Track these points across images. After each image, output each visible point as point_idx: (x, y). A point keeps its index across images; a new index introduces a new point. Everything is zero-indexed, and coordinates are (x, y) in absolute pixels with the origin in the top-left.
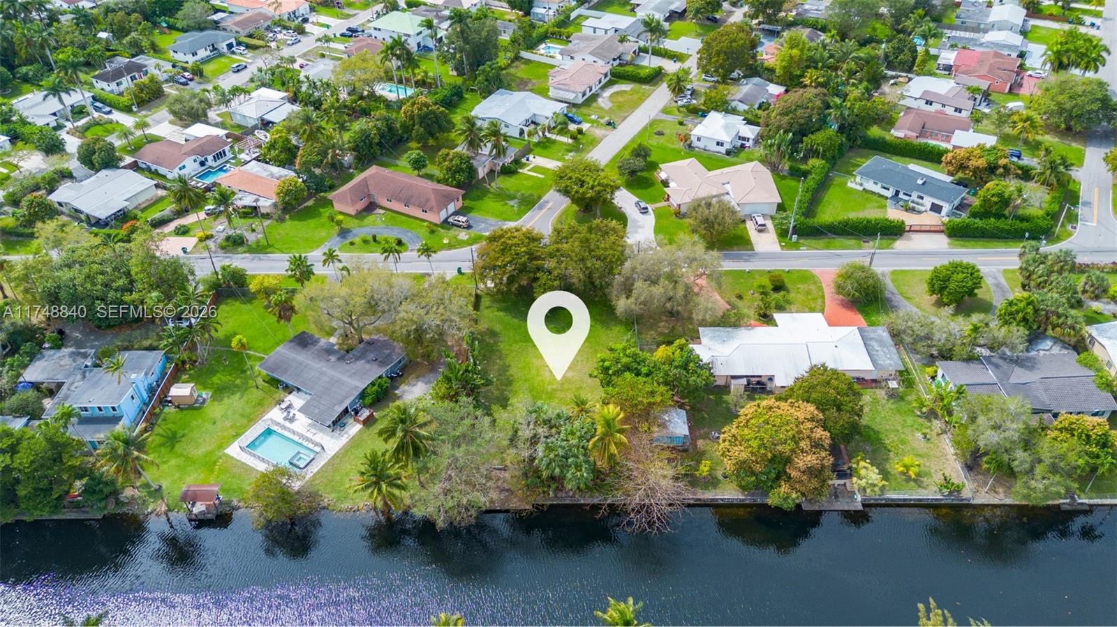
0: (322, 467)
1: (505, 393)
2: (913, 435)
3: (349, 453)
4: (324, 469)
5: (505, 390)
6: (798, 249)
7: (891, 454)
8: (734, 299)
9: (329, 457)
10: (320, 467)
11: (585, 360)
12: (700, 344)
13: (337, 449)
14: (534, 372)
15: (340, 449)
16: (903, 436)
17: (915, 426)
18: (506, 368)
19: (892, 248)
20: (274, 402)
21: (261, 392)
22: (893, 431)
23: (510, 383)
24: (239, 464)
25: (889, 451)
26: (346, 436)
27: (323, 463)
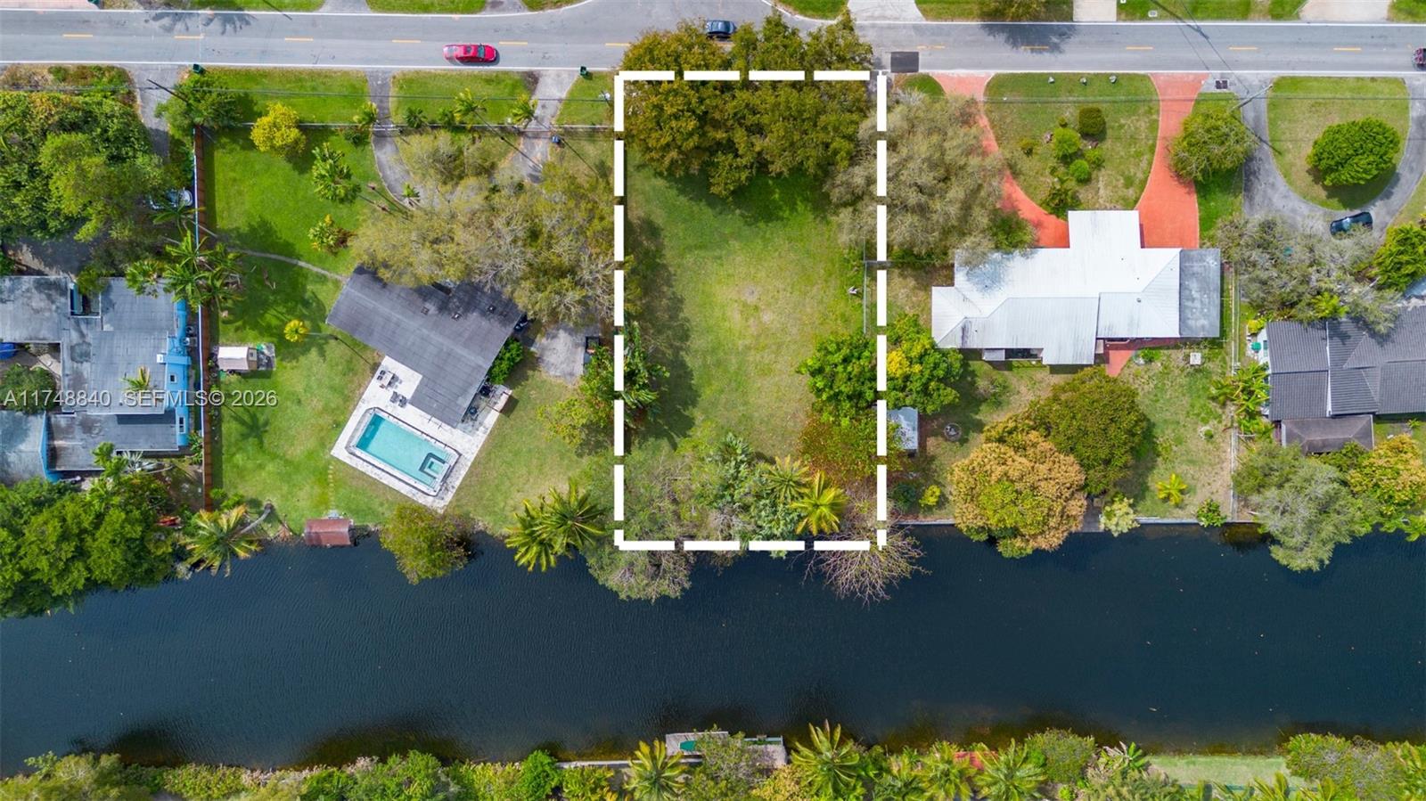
0: (464, 479)
1: (683, 353)
2: (1195, 430)
3: (493, 455)
4: (467, 482)
5: (681, 349)
6: (1144, 17)
7: (1160, 459)
8: (1019, 154)
9: (469, 464)
10: (461, 479)
11: (789, 289)
12: (953, 285)
13: (476, 451)
14: (717, 313)
15: (480, 451)
16: (1182, 430)
17: (1203, 415)
18: (678, 303)
19: (1298, 17)
20: (368, 368)
21: (343, 347)
22: (1172, 423)
23: (685, 336)
24: (356, 473)
25: (1158, 456)
26: (482, 428)
27: (463, 473)
